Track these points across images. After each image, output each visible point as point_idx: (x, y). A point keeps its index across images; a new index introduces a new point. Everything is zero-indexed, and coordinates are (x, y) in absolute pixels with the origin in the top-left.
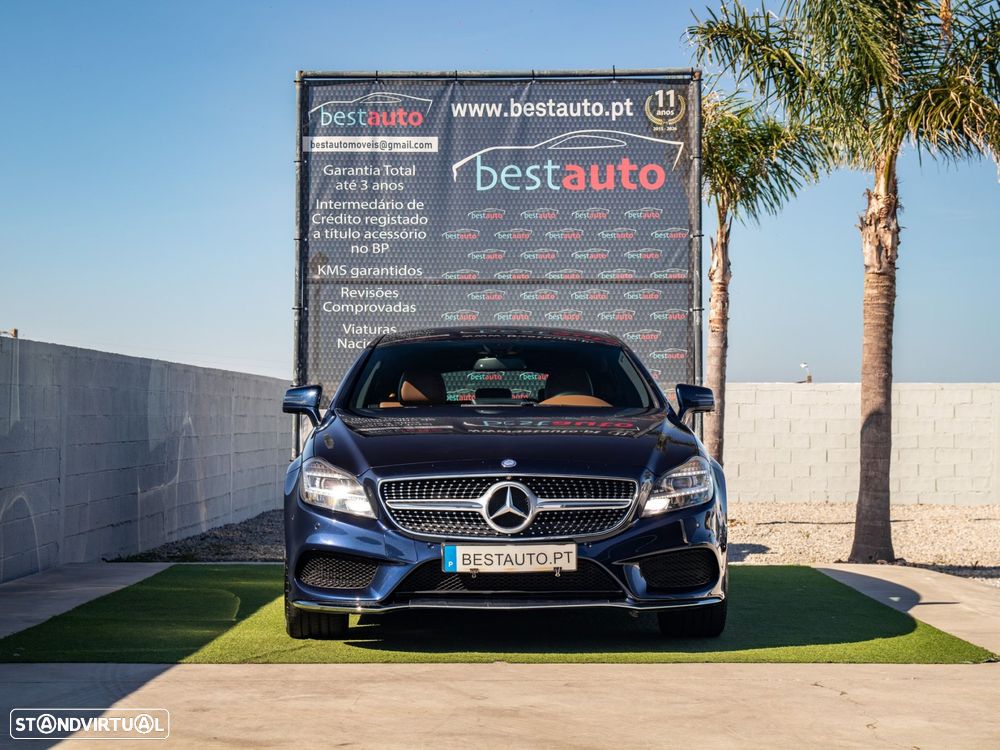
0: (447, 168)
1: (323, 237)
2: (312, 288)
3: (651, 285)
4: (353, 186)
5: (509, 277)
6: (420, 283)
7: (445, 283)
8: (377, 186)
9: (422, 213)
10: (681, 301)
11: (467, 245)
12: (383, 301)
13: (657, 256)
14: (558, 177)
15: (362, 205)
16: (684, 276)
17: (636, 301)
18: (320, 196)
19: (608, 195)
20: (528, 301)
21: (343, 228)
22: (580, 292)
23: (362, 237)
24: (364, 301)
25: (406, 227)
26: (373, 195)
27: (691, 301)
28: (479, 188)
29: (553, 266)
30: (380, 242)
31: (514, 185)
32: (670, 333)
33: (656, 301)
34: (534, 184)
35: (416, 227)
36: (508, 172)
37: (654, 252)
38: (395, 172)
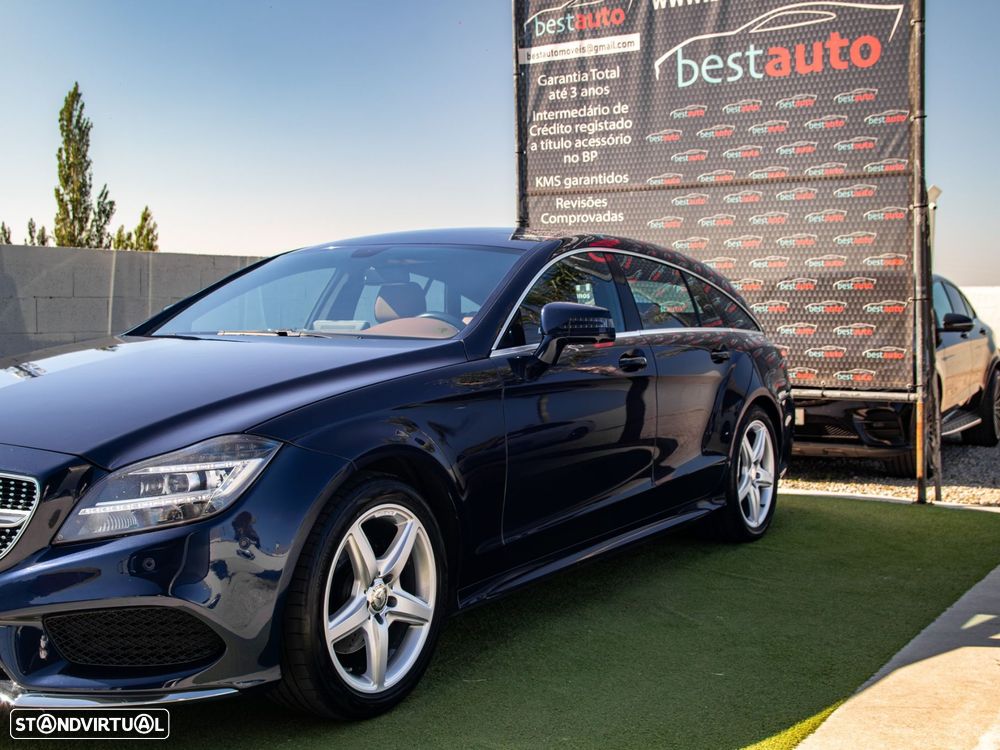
0: (650, 66)
1: (539, 149)
2: (532, 201)
3: (865, 180)
4: (564, 94)
5: (712, 179)
6: (627, 190)
7: (650, 189)
8: (586, 93)
9: (626, 116)
10: (899, 197)
11: (670, 147)
12: (594, 211)
13: (871, 145)
14: (761, 63)
15: (573, 113)
16: (903, 168)
17: (848, 199)
18: (536, 108)
19: (815, 78)
20: (732, 204)
21: (556, 138)
22: (785, 192)
23: (573, 146)
24: (578, 211)
25: (612, 132)
26: (581, 102)
27: (911, 197)
28: (681, 84)
29: (757, 165)
30: (589, 149)
31: (715, 77)
32: (887, 235)
33: (870, 198)
34: (736, 74)
35: (621, 131)
36: (709, 63)
37: (869, 141)
38: (601, 75)
